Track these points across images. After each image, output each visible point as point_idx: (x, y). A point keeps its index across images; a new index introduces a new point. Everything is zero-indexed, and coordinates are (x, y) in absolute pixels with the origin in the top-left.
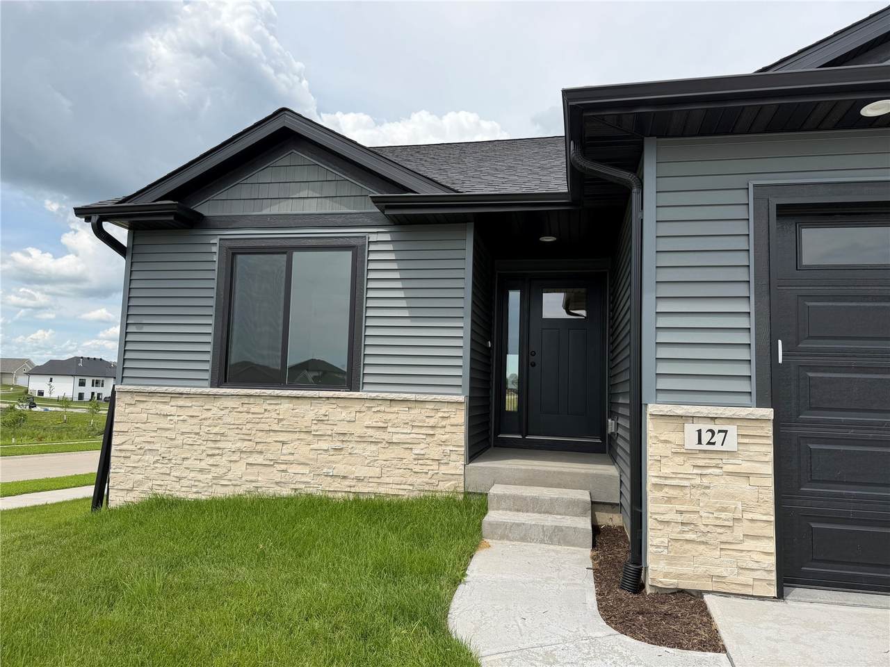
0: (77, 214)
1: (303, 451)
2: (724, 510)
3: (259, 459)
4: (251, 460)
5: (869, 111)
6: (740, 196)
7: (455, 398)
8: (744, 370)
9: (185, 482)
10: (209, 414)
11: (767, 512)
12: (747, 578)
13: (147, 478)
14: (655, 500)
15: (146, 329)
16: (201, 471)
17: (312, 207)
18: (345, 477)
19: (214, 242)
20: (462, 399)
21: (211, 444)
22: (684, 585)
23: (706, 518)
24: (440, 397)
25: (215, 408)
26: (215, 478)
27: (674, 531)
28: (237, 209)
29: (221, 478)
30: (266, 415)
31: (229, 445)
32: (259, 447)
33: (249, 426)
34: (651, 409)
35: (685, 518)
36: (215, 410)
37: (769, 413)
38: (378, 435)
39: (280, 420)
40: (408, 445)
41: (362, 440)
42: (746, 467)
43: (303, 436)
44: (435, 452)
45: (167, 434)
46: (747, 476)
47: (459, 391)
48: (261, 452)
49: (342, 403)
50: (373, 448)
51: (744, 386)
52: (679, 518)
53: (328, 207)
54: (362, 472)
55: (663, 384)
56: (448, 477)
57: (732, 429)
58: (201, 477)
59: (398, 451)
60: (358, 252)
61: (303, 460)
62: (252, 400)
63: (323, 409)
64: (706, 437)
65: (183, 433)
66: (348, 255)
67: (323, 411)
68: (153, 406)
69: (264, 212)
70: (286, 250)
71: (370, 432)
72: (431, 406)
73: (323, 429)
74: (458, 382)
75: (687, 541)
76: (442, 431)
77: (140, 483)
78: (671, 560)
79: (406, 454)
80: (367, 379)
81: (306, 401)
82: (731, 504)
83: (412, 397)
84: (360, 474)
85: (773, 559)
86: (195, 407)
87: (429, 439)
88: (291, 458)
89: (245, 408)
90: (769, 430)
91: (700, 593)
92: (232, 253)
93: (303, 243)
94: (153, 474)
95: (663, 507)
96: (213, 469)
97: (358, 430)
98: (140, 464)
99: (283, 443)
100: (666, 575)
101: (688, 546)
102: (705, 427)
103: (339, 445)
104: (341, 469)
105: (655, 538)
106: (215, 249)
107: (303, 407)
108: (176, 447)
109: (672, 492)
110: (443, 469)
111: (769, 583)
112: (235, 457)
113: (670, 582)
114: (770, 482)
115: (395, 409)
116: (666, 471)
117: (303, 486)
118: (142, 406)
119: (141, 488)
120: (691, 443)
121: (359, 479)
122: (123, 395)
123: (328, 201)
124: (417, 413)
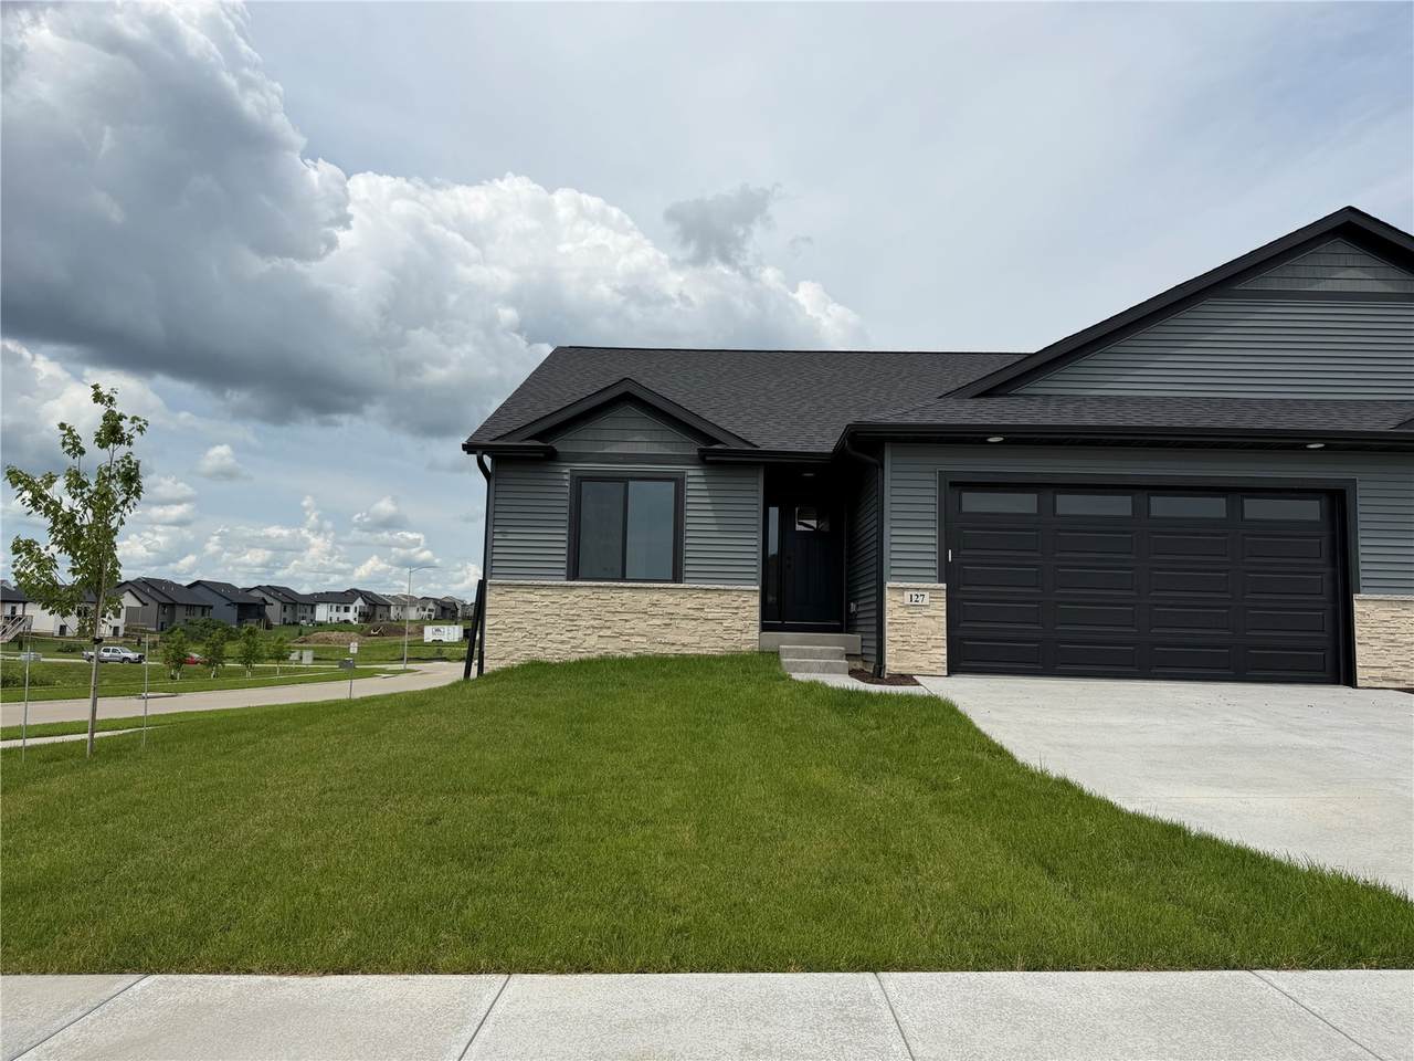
0: (464, 449)
1: (642, 626)
2: (922, 634)
3: (609, 633)
4: (601, 634)
5: (991, 440)
6: (932, 476)
7: (753, 588)
8: (933, 565)
9: (548, 651)
10: (567, 601)
11: (943, 635)
12: (933, 667)
13: (517, 649)
14: (890, 631)
15: (510, 537)
16: (562, 642)
17: (642, 449)
18: (673, 644)
19: (566, 471)
20: (757, 588)
21: (568, 623)
22: (904, 672)
23: (914, 638)
24: (742, 587)
25: (571, 597)
26: (573, 647)
27: (899, 645)
28: (584, 448)
29: (578, 647)
30: (613, 601)
31: (584, 623)
32: (608, 624)
33: (599, 609)
34: (888, 584)
35: (904, 639)
36: (571, 598)
37: (944, 586)
38: (697, 614)
39: (623, 605)
40: (719, 621)
41: (686, 617)
42: (933, 613)
43: (641, 615)
44: (739, 625)
45: (534, 616)
46: (934, 617)
47: (755, 583)
48: (609, 628)
49: (670, 592)
50: (694, 623)
51: (933, 573)
52: (901, 639)
53: (656, 450)
54: (686, 640)
55: (894, 572)
56: (747, 642)
57: (927, 594)
58: (560, 646)
59: (712, 625)
60: (679, 482)
61: (641, 633)
62: (601, 590)
63: (656, 596)
64: (914, 598)
65: (546, 615)
66: (673, 484)
67: (655, 598)
68: (520, 595)
69: (606, 451)
70: (624, 479)
71: (691, 612)
72: (735, 593)
73: (654, 610)
74: (754, 576)
75: (906, 650)
76: (743, 611)
77: (510, 653)
78: (897, 660)
79: (715, 627)
80: (687, 575)
81: (643, 591)
82: (925, 631)
83: (722, 587)
84: (686, 642)
85: (945, 657)
86: (555, 596)
87: (734, 616)
88: (632, 631)
89: (596, 596)
90: (944, 594)
91: (911, 675)
92: (579, 480)
93: (636, 475)
94: (521, 646)
95: (893, 634)
96: (572, 640)
97: (682, 611)
98: (510, 639)
99: (626, 621)
100: (895, 668)
101: (906, 653)
102: (914, 593)
103: (668, 621)
104: (670, 638)
105: (889, 650)
106: (566, 477)
107: (639, 595)
108: (540, 626)
109: (898, 626)
110: (744, 636)
111: (943, 668)
112: (589, 632)
113: (896, 671)
114: (944, 620)
115: (709, 596)
116: (895, 616)
117: (642, 651)
118: (510, 595)
119: (511, 657)
120: (907, 602)
121: (683, 645)
122: (493, 588)
123: (656, 445)
124: (725, 598)
